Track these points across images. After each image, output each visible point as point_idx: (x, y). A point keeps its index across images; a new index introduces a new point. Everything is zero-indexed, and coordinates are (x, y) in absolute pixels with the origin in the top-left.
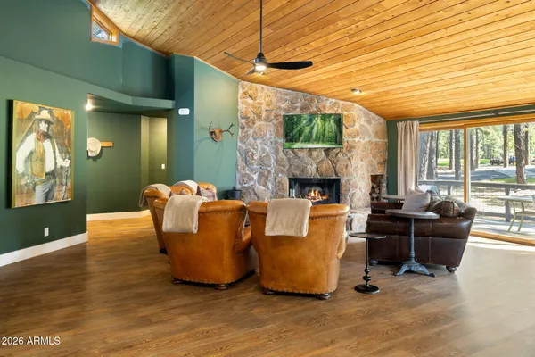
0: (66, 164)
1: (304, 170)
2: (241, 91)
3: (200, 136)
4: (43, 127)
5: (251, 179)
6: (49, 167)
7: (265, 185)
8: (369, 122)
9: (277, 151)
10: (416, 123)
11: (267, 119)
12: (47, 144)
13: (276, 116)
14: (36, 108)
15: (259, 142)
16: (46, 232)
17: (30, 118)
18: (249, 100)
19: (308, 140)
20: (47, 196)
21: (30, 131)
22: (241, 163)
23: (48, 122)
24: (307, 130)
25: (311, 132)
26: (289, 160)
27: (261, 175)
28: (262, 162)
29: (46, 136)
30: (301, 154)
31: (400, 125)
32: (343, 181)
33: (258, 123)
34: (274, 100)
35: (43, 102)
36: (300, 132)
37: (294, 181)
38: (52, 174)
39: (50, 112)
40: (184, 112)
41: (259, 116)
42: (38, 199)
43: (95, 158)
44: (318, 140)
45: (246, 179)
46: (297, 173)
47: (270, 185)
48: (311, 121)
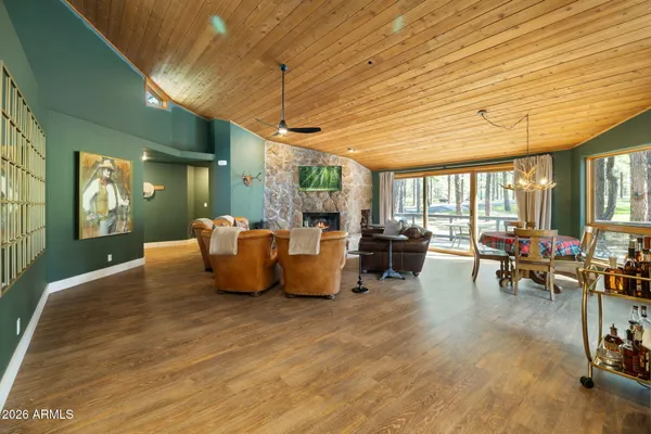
0: (126, 203)
1: (314, 207)
2: (266, 148)
3: (235, 182)
4: (106, 174)
5: (275, 214)
6: (112, 206)
7: (285, 218)
8: (360, 172)
9: (294, 192)
10: (392, 174)
11: (286, 169)
12: (110, 187)
13: (294, 167)
14: (100, 158)
15: (280, 186)
16: (110, 258)
17: (94, 166)
18: (273, 155)
19: (317, 186)
20: (110, 229)
21: (95, 176)
22: (267, 202)
23: (110, 170)
24: (316, 178)
25: (319, 180)
26: (303, 199)
27: (282, 211)
28: (282, 201)
29: (109, 181)
30: (312, 195)
31: (382, 175)
32: (342, 214)
33: (279, 172)
34: (292, 155)
35: (105, 153)
36: (311, 179)
37: (306, 215)
38: (114, 212)
39: (112, 162)
40: (223, 163)
41: (280, 167)
42: (102, 232)
43: (149, 199)
44: (324, 185)
45: (271, 214)
46: (309, 209)
47: (289, 218)
48: (319, 170)
